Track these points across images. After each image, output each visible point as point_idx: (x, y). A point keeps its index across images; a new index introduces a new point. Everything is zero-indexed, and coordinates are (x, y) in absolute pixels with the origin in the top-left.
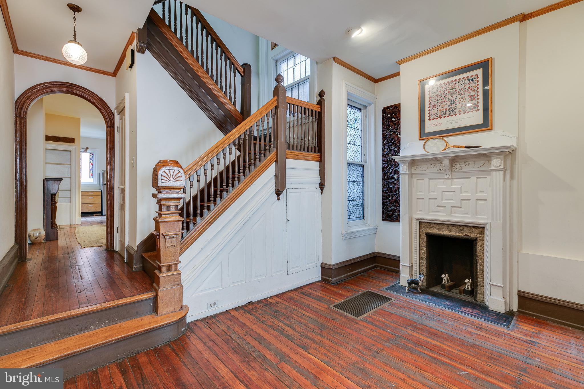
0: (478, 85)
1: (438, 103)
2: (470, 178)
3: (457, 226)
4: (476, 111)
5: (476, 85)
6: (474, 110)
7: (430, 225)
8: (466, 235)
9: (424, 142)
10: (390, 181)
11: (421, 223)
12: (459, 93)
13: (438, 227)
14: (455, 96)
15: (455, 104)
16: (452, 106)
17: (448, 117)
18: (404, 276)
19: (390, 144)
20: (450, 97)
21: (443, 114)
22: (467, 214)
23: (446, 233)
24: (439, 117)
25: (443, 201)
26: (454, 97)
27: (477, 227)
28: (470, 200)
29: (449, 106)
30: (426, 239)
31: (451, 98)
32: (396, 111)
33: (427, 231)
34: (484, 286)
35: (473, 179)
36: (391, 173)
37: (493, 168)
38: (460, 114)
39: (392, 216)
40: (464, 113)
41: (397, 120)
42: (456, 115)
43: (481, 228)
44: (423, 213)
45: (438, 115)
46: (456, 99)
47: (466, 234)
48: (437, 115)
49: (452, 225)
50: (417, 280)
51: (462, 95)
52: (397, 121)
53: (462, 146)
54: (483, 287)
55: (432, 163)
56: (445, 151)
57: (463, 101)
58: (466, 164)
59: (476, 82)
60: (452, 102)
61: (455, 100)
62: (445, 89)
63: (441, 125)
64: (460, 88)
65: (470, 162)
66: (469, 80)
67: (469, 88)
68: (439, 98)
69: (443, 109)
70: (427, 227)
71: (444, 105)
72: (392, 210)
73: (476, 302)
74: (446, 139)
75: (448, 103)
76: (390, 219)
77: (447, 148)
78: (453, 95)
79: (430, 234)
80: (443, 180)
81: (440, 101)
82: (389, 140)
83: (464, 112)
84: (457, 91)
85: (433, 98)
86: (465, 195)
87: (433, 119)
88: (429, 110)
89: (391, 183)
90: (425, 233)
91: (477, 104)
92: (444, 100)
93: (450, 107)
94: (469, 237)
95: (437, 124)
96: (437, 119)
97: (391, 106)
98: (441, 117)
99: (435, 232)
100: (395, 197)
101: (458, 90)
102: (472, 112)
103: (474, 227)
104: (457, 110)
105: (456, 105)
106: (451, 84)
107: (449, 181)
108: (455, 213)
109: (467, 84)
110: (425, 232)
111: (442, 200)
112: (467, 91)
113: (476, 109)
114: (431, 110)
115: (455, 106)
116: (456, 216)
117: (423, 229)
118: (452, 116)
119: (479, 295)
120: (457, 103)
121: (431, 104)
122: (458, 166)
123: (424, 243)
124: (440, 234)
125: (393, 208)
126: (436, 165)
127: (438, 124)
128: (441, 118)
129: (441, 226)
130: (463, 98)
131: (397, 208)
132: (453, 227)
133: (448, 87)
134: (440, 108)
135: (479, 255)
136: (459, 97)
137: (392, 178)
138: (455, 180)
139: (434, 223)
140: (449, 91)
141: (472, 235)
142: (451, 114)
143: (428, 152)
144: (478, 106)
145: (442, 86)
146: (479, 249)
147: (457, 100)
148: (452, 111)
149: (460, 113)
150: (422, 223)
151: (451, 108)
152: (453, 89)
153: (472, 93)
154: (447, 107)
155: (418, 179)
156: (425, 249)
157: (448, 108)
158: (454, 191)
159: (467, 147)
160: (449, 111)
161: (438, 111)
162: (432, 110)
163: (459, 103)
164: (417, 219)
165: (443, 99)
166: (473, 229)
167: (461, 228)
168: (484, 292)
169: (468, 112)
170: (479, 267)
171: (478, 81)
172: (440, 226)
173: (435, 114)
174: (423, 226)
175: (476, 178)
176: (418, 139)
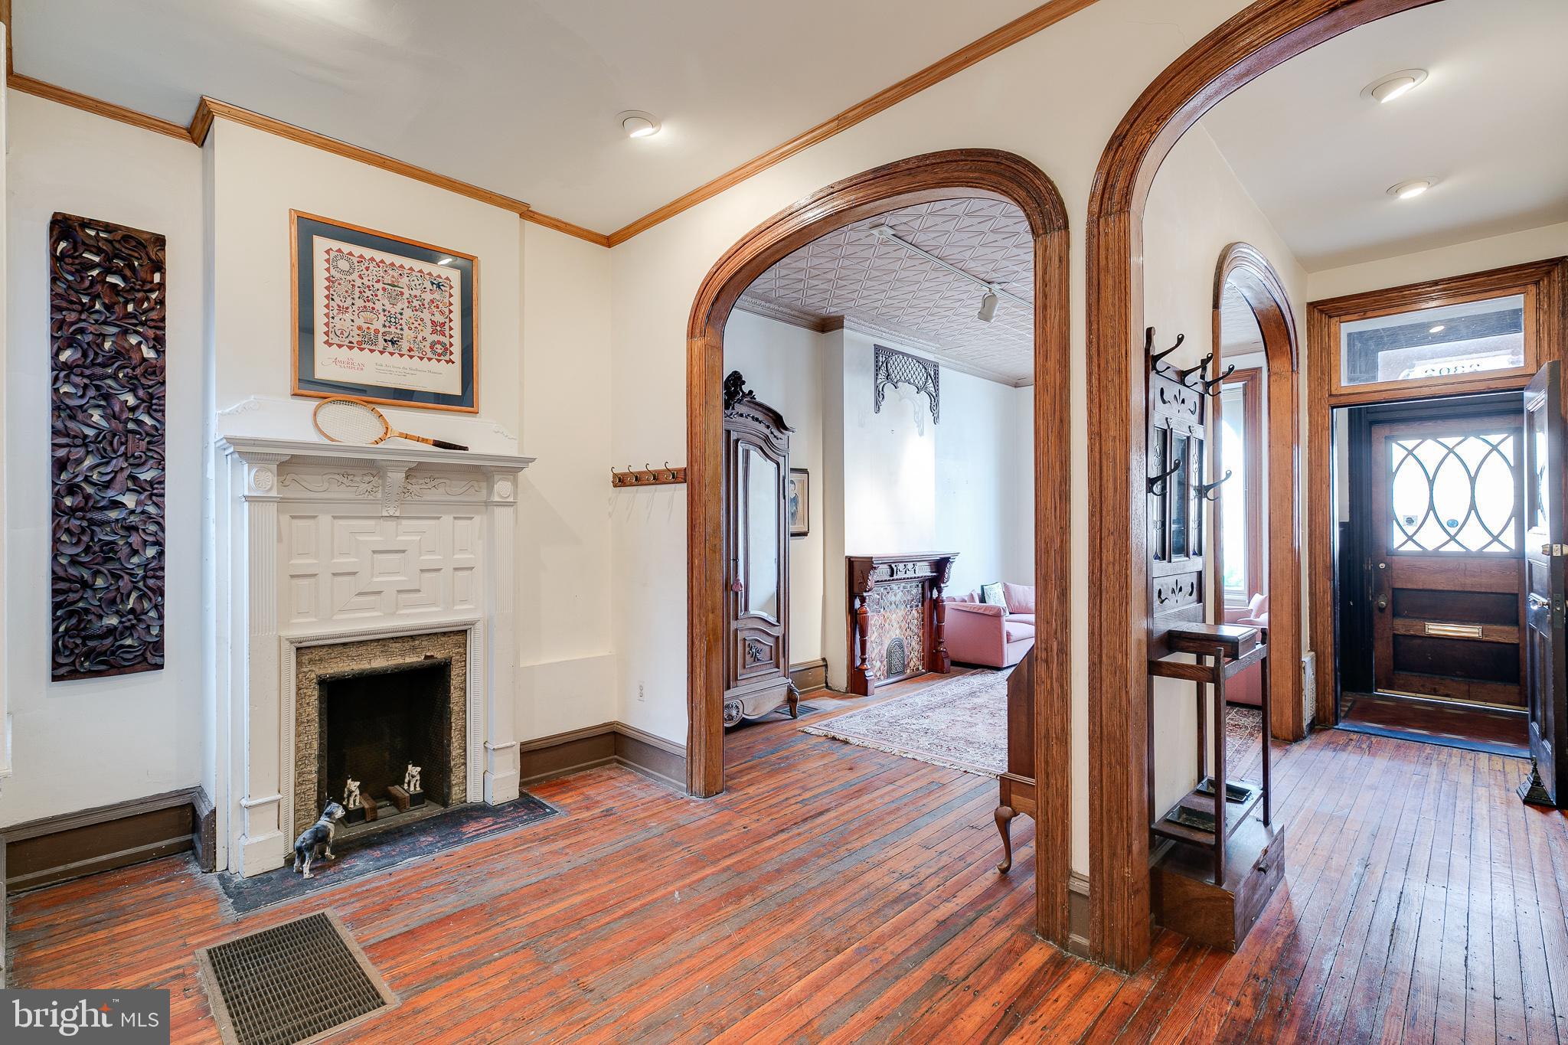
0: (451, 304)
1: (353, 304)
2: (439, 518)
3: (406, 639)
4: (447, 362)
5: (446, 300)
6: (442, 357)
7: (330, 651)
8: (426, 657)
9: (314, 403)
10: (97, 516)
11: (303, 650)
12: (409, 302)
13: (353, 651)
14: (399, 306)
15: (400, 327)
16: (393, 329)
17: (382, 353)
19: (99, 371)
20: (386, 302)
21: (365, 341)
22: (434, 604)
23: (380, 662)
24: (355, 345)
25: (376, 579)
26: (398, 309)
27: (451, 632)
28: (439, 570)
29: (384, 326)
30: (320, 697)
31: (388, 307)
32: (136, 255)
33: (321, 672)
34: (465, 764)
35: (447, 519)
36: (107, 485)
37: (497, 499)
38: (411, 357)
39: (113, 653)
40: (421, 359)
41: (138, 291)
42: (401, 355)
43: (460, 634)
44: (314, 620)
45: (354, 340)
46: (401, 314)
47: (428, 654)
48: (350, 339)
49: (392, 638)
51: (416, 310)
52: (139, 295)
53: (427, 440)
54: (463, 767)
55: (342, 471)
56: (380, 445)
57: (420, 328)
58: (433, 483)
59: (447, 294)
60: (392, 320)
61: (399, 316)
62: (375, 279)
63: (362, 369)
64: (413, 293)
65: (442, 481)
66: (433, 283)
67: (432, 301)
68: (357, 295)
69: (368, 328)
70: (321, 660)
71: (372, 320)
72: (111, 631)
73: (449, 809)
74: (381, 410)
75: (382, 318)
76: (102, 667)
77: (389, 435)
78: (393, 301)
79: (332, 678)
80: (372, 522)
81: (360, 303)
82: (96, 354)
83: (421, 355)
84: (405, 297)
85: (339, 284)
86: (429, 559)
87: (340, 346)
88: (327, 315)
89: (102, 524)
90: (315, 681)
91: (448, 346)
92: (371, 304)
93: (387, 329)
94: (435, 660)
95: (350, 364)
96: (351, 348)
97: (108, 228)
98: (364, 349)
99: (347, 669)
100: (126, 577)
101: (406, 295)
102: (439, 361)
103: (444, 634)
104: (405, 345)
105: (402, 329)
106: (390, 272)
107: (392, 524)
108: (406, 607)
109: (428, 290)
110: (313, 676)
111: (372, 576)
112: (427, 306)
113: (447, 358)
114: (333, 318)
115: (398, 331)
116: (408, 615)
117: (305, 670)
118: (392, 354)
119: (455, 790)
120: (405, 327)
121: (333, 300)
122: (414, 488)
123: (313, 711)
124: (364, 670)
125: (114, 621)
126: (356, 479)
127: (353, 364)
128: (362, 349)
129: (365, 648)
130: (419, 322)
131: (140, 620)
132: (397, 645)
133: (382, 274)
134: (359, 322)
135: (455, 694)
136: (408, 313)
137: (116, 505)
138: (404, 522)
139: (344, 644)
140: (387, 286)
141: (439, 655)
142: (390, 348)
143: (333, 440)
144: (451, 353)
145: (366, 265)
146: (455, 682)
147: (404, 320)
148: (393, 342)
149: (412, 353)
150: (303, 651)
151: (390, 332)
152: (395, 286)
153: (439, 318)
154: (378, 325)
156: (314, 729)
157: (382, 330)
158: (404, 551)
159: (438, 444)
160: (385, 341)
161: (355, 328)
162: (337, 319)
163: (410, 329)
164: (292, 643)
165: (368, 301)
166: (443, 639)
167: (417, 642)
168: (465, 777)
169: (430, 359)
170: (453, 725)
171: (451, 296)
172: (362, 650)
173: (346, 334)
174: (305, 659)
175: (452, 518)
176: (289, 391)
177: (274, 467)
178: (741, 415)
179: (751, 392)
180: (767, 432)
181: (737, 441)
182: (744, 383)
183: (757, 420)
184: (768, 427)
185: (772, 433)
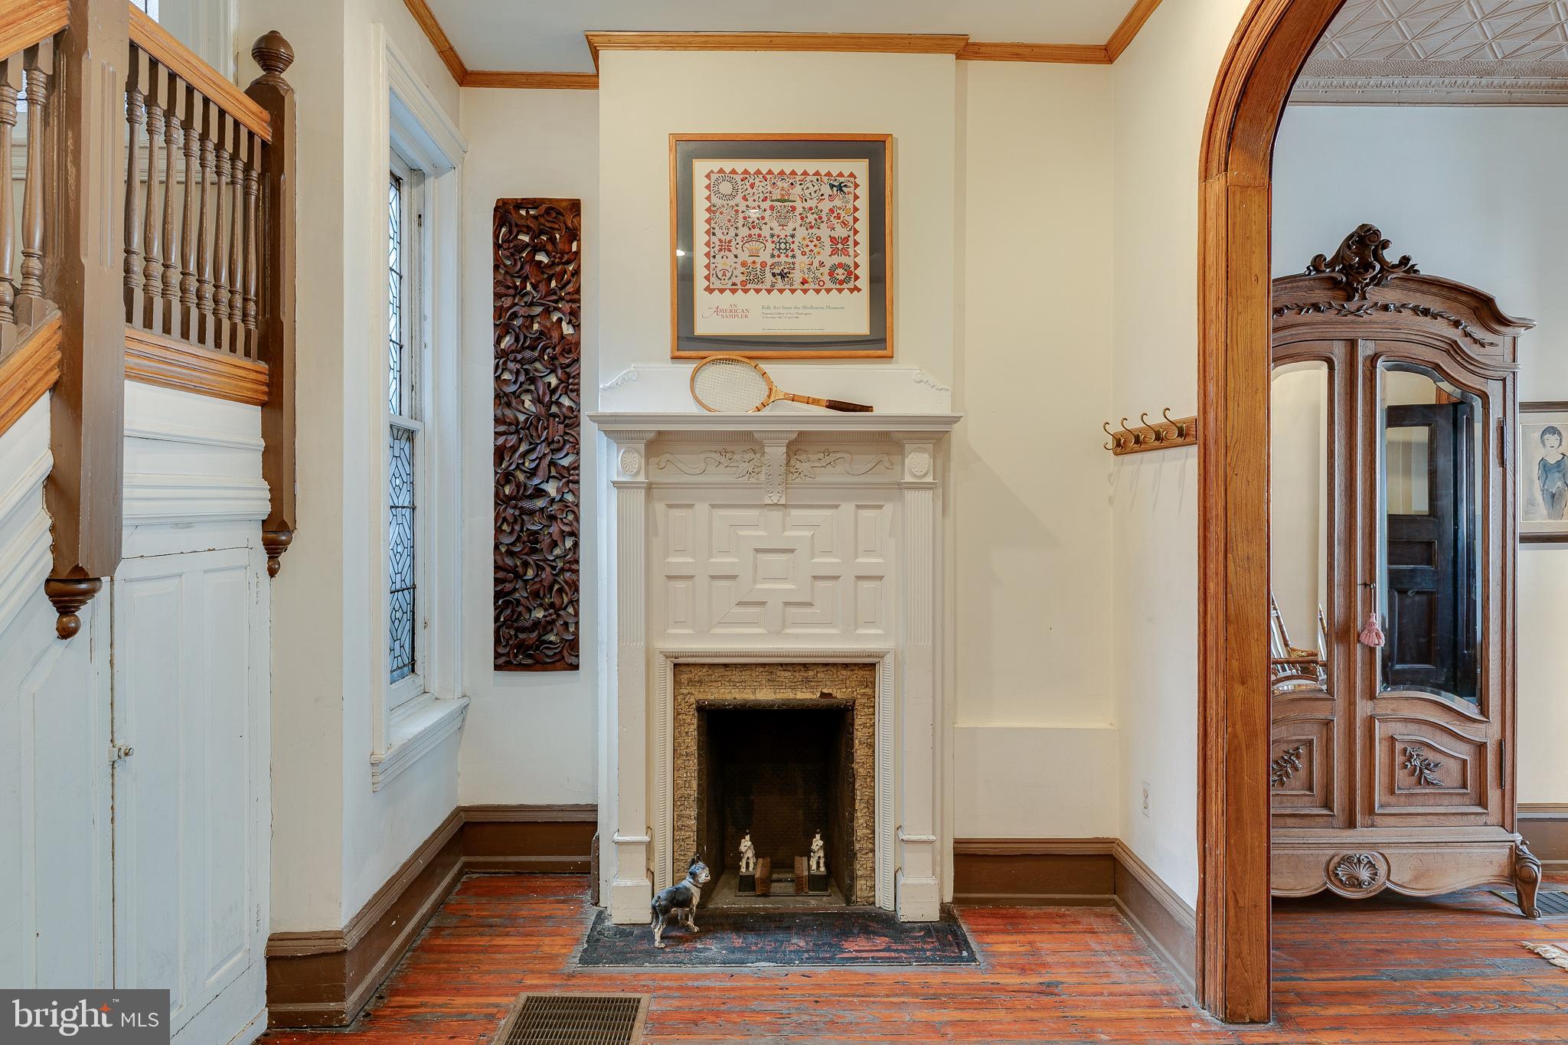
0: (856, 209)
1: (736, 235)
2: (836, 507)
3: (797, 668)
4: (851, 291)
5: (850, 206)
6: (845, 286)
7: (710, 672)
8: (823, 695)
9: (690, 367)
10: (527, 504)
11: (679, 667)
12: (802, 218)
13: (736, 676)
14: (791, 225)
15: (790, 254)
16: (783, 259)
17: (769, 291)
18: (629, 883)
19: (528, 354)
20: (775, 224)
21: (751, 280)
22: (830, 624)
23: (765, 694)
24: (739, 286)
25: (759, 586)
26: (789, 231)
27: (855, 664)
28: (837, 578)
29: (773, 256)
30: (699, 726)
31: (777, 230)
32: (556, 226)
33: (701, 697)
34: (873, 851)
35: (847, 508)
36: (533, 473)
37: (908, 479)
38: (805, 291)
39: (538, 648)
40: (818, 291)
41: (558, 264)
42: (793, 291)
43: (866, 668)
44: (691, 631)
45: (738, 281)
46: (793, 236)
47: (825, 691)
48: (734, 280)
49: (781, 665)
50: (686, 888)
51: (812, 227)
52: (558, 269)
53: (819, 400)
54: (870, 855)
55: (720, 448)
56: (765, 412)
57: (816, 250)
58: (828, 459)
59: (851, 197)
60: (783, 246)
61: (790, 239)
62: (762, 196)
63: (746, 316)
64: (807, 205)
65: (839, 455)
66: (832, 186)
67: (832, 211)
68: (741, 221)
69: (754, 262)
70: (701, 682)
71: (758, 250)
72: (536, 624)
73: (852, 908)
74: (765, 366)
75: (770, 246)
76: (530, 661)
77: (772, 399)
78: (783, 222)
79: (711, 705)
80: (755, 512)
81: (744, 232)
82: (526, 337)
83: (817, 287)
84: (797, 213)
85: (721, 213)
86: (826, 562)
87: (722, 291)
88: (707, 255)
89: (531, 513)
90: (694, 706)
91: (852, 269)
92: (756, 231)
93: (776, 259)
94: (833, 701)
95: (733, 312)
96: (734, 291)
97: (534, 203)
98: (749, 290)
99: (729, 697)
100: (548, 569)
101: (799, 210)
102: (840, 291)
103: (846, 666)
104: (797, 276)
105: (794, 256)
106: (779, 184)
107: (776, 515)
108: (795, 624)
109: (826, 196)
110: (692, 700)
111: (755, 582)
112: (825, 219)
113: (851, 285)
114: (714, 257)
115: (790, 260)
116: (797, 636)
117: (685, 691)
118: (781, 291)
119: (861, 884)
120: (798, 253)
121: (714, 234)
122: (804, 467)
123: (691, 744)
124: (746, 701)
125: (539, 614)
126: (735, 457)
127: (736, 311)
128: (746, 291)
129: (748, 672)
130: (816, 242)
131: (559, 616)
132: (787, 674)
133: (770, 189)
134: (744, 256)
135: (860, 752)
136: (802, 232)
137: (540, 493)
138: (794, 512)
139: (726, 665)
140: (775, 204)
141: (840, 694)
142: (780, 284)
143: (709, 410)
144: (857, 278)
145: (751, 181)
146: (860, 734)
147: (797, 243)
148: (783, 275)
149: (806, 286)
150: (682, 668)
151: (779, 264)
152: (785, 201)
153: (841, 232)
154: (765, 256)
155: (670, 506)
156: (693, 764)
157: (770, 261)
158: (792, 551)
159: (834, 405)
160: (774, 275)
161: (738, 265)
162: (718, 257)
163: (804, 254)
164: (667, 657)
165: (754, 227)
166: (844, 672)
167: (811, 673)
168: (873, 869)
169: (828, 291)
170: (858, 793)
171: (856, 197)
172: (745, 675)
173: (728, 275)
174: (684, 678)
175: (854, 506)
176: (669, 355)
177: (642, 447)
178: (1386, 308)
179: (1405, 260)
180: (1455, 334)
181: (1373, 359)
182: (1385, 245)
183: (1426, 312)
184: (1456, 324)
185: (1467, 335)
